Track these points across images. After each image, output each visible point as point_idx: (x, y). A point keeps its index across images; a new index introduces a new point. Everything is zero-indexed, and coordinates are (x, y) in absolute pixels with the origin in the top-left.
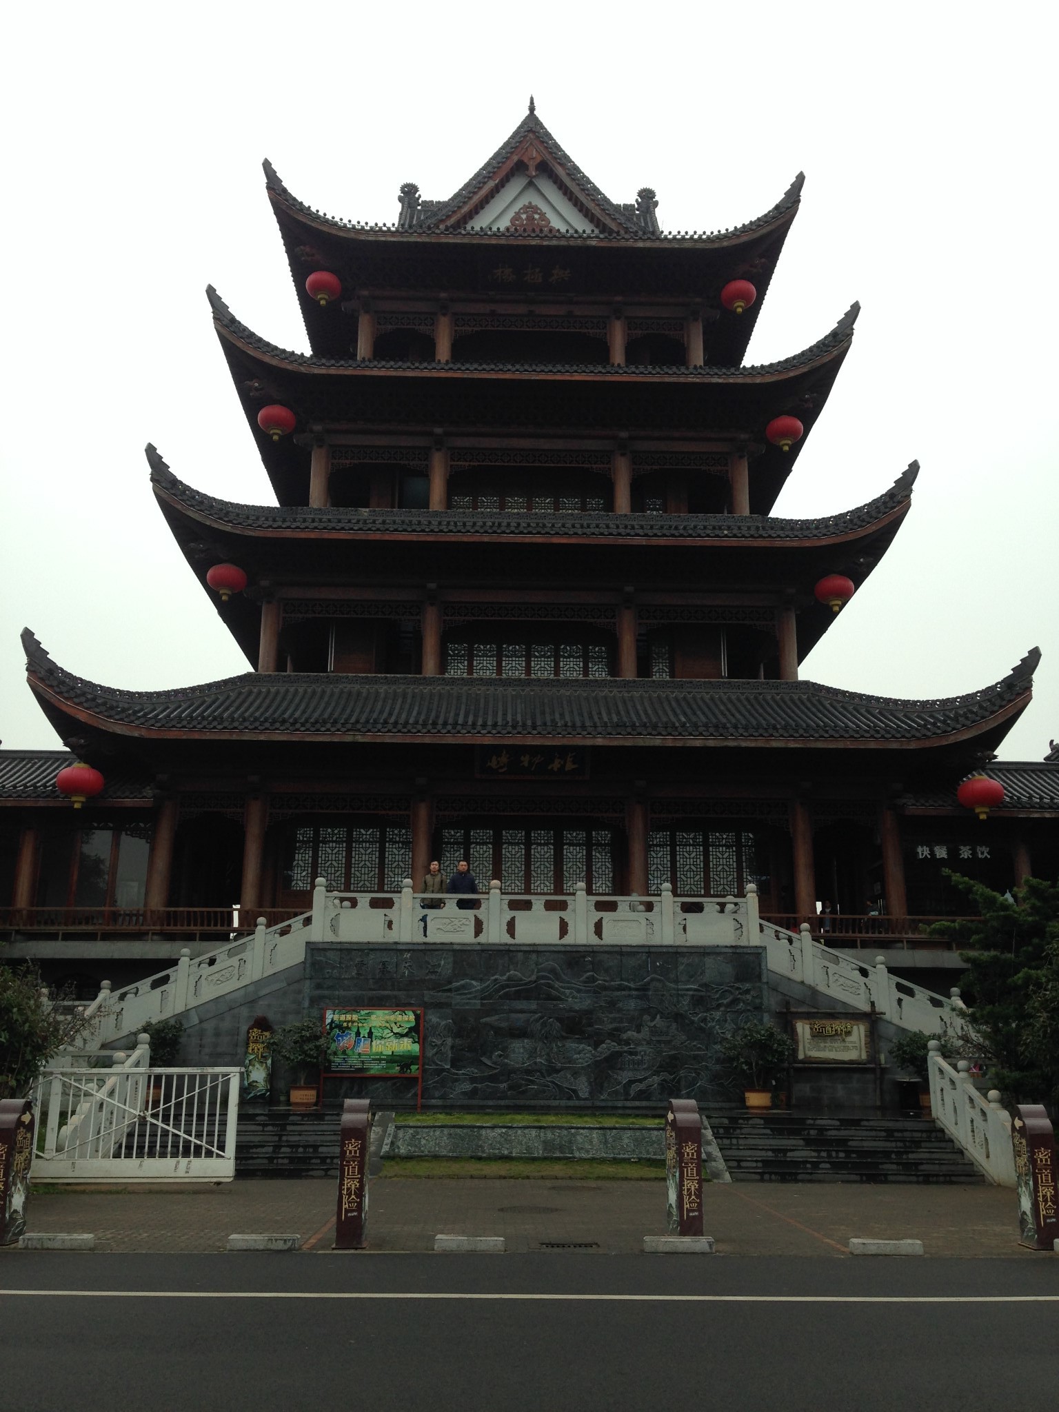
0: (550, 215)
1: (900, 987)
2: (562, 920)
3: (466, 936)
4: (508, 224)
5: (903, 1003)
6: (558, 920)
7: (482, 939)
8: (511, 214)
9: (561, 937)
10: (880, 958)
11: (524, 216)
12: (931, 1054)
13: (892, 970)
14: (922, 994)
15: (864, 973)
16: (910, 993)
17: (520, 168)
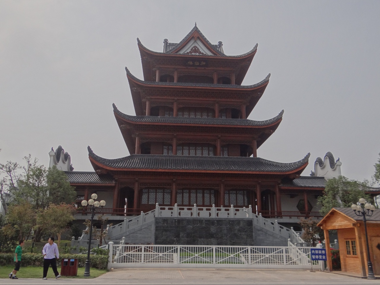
0: (200, 49)
1: (281, 227)
2: (210, 213)
3: (189, 216)
4: (190, 50)
5: (281, 230)
6: (209, 213)
7: (192, 217)
8: (191, 48)
9: (210, 216)
10: (276, 221)
11: (194, 49)
12: (289, 242)
13: (279, 223)
14: (285, 228)
15: (273, 224)
16: (282, 228)
17: (193, 38)
